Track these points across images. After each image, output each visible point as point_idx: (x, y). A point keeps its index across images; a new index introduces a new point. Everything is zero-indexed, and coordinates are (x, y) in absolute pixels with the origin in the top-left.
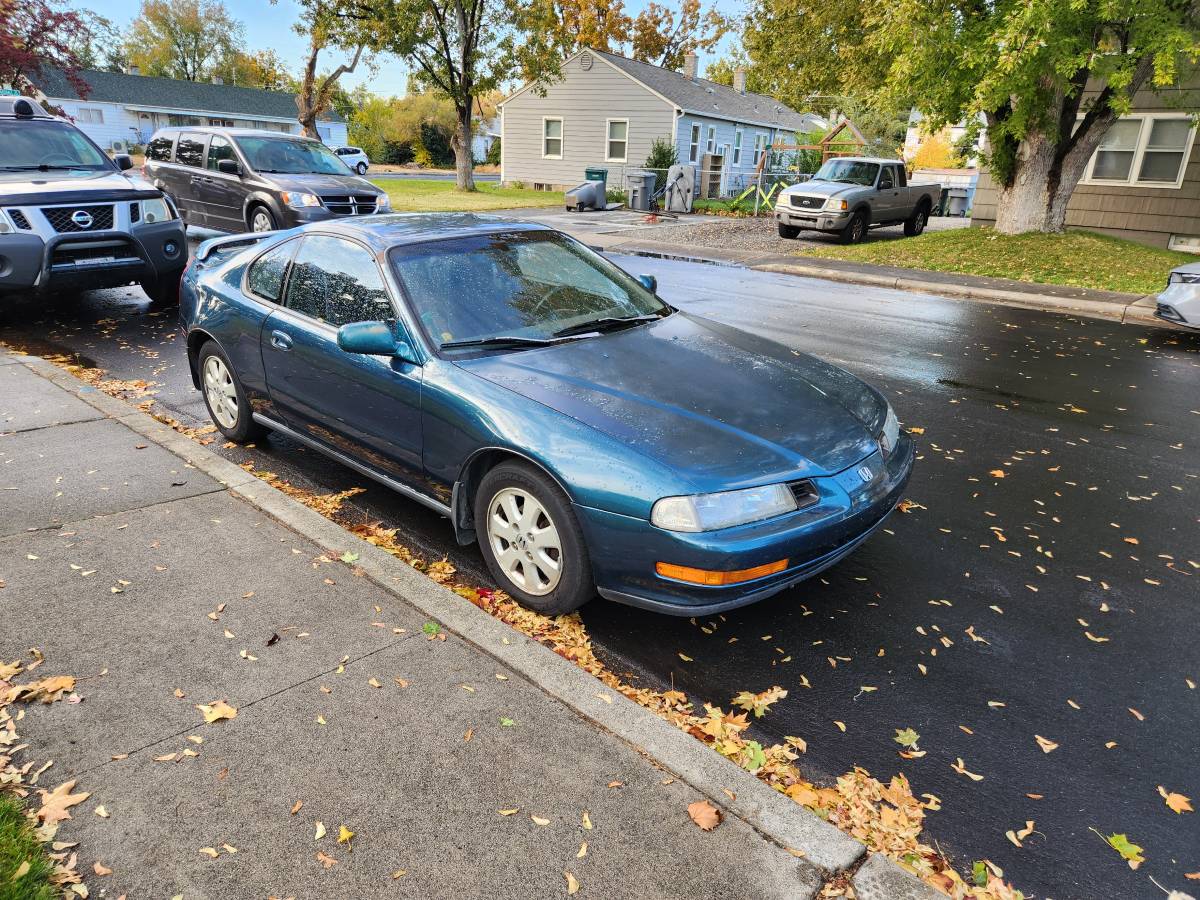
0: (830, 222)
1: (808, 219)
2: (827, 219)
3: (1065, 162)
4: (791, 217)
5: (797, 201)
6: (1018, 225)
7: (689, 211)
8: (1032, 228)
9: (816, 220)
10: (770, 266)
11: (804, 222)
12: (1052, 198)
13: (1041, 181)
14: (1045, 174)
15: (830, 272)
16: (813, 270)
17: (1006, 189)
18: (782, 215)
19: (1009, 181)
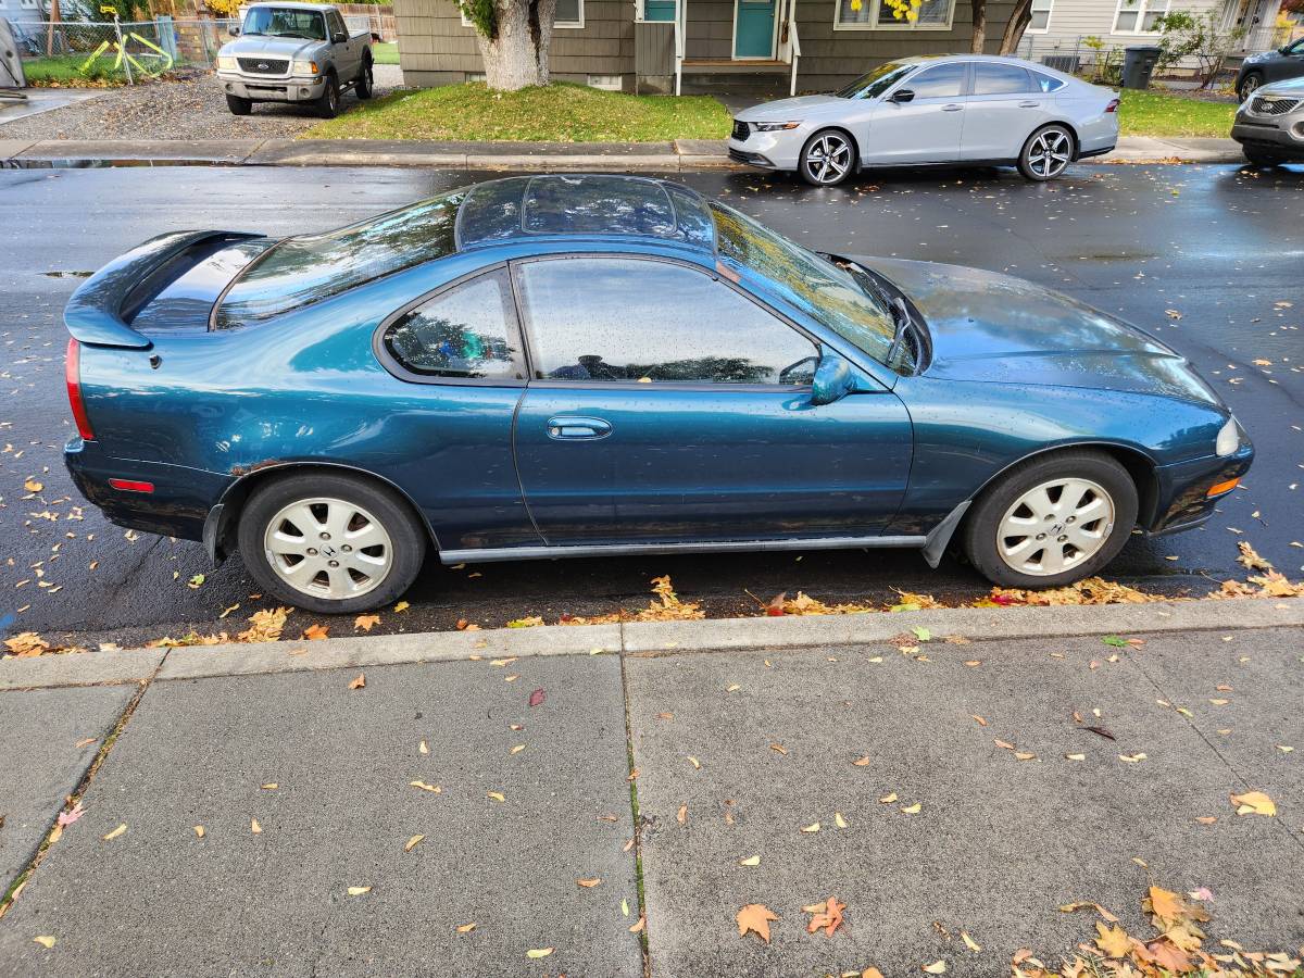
0: (304, 90)
1: (274, 89)
2: (300, 88)
3: (539, 10)
4: (248, 86)
5: (248, 65)
6: (514, 80)
7: (22, 84)
8: (528, 82)
9: (285, 89)
10: (303, 158)
11: (270, 92)
12: (537, 49)
13: (525, 29)
14: (526, 24)
15: (385, 158)
16: (365, 158)
17: (492, 42)
18: (234, 85)
19: (493, 33)
